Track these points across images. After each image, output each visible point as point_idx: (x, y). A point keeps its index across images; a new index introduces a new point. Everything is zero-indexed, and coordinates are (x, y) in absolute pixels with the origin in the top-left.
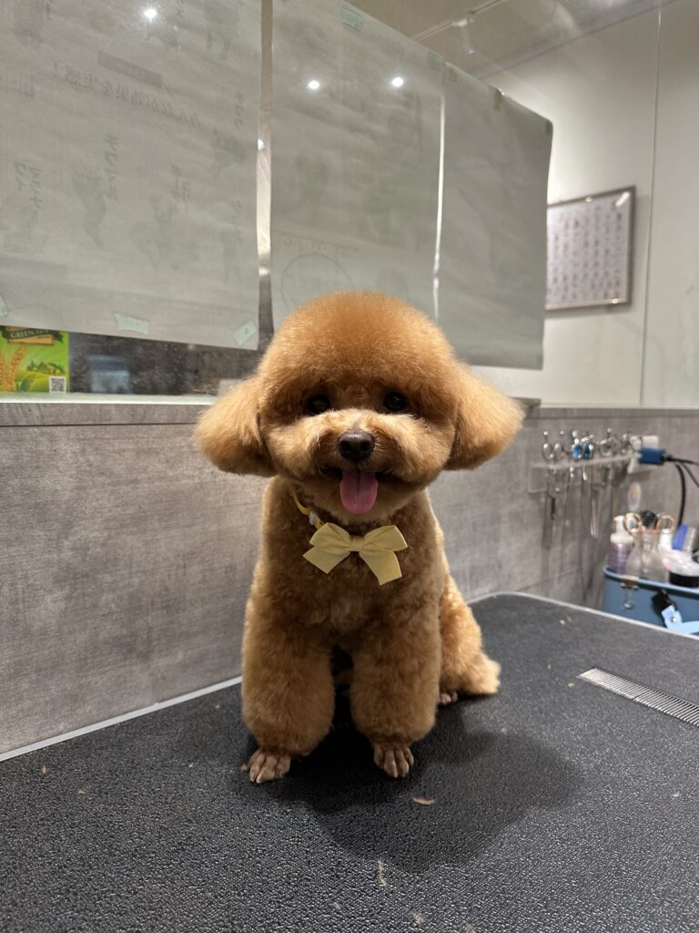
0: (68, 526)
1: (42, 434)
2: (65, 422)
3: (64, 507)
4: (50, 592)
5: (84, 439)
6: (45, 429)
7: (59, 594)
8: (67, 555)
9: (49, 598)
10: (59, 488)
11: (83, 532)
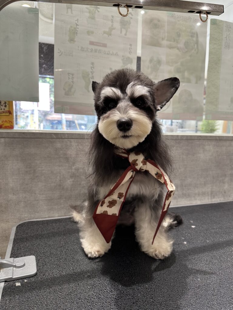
0: (74, 164)
1: (68, 141)
2: (74, 138)
3: (73, 159)
4: (69, 179)
5: (78, 142)
6: (69, 139)
7: (71, 180)
8: (73, 171)
9: (69, 181)
10: (72, 154)
11: (78, 166)
